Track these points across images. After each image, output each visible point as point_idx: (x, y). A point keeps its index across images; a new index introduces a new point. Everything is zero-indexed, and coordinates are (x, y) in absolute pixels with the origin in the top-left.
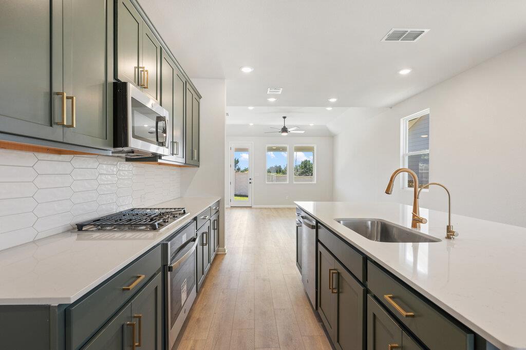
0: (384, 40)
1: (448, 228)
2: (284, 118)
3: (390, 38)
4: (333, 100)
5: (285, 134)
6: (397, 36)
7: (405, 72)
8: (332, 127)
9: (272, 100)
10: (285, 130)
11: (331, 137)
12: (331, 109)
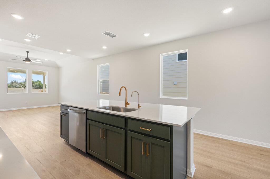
0: (103, 33)
1: (139, 105)
2: (28, 52)
3: (106, 34)
4: (69, 50)
5: (28, 62)
6: (108, 34)
7: (105, 47)
8: (59, 63)
9: (28, 40)
10: (28, 60)
11: (58, 68)
12: (62, 54)
